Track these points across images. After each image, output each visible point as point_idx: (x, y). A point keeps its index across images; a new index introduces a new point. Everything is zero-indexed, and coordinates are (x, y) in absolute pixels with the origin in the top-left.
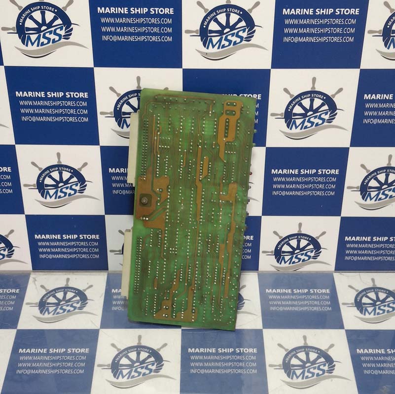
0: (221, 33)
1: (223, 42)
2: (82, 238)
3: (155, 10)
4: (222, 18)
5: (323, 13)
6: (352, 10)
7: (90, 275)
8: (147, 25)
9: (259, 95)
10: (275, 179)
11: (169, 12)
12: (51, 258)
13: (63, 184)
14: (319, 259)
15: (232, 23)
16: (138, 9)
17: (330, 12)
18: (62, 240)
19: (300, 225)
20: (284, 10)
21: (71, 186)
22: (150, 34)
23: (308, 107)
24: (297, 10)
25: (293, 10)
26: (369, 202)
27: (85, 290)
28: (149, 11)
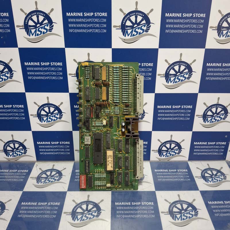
0: (132, 27)
1: (134, 33)
2: (61, 143)
3: (97, 14)
4: (133, 18)
5: (187, 16)
6: (202, 14)
7: (65, 163)
8: (93, 23)
9: (152, 64)
10: (159, 111)
11: (105, 15)
12: (45, 154)
13: (50, 114)
14: (181, 154)
15: (138, 21)
16: (88, 14)
17: (190, 15)
18: (51, 145)
19: (171, 136)
20: (166, 14)
21: (55, 115)
22: (94, 28)
23: (177, 70)
24: (173, 14)
25: (171, 14)
26: (207, 123)
27: (62, 171)
28: (94, 14)
